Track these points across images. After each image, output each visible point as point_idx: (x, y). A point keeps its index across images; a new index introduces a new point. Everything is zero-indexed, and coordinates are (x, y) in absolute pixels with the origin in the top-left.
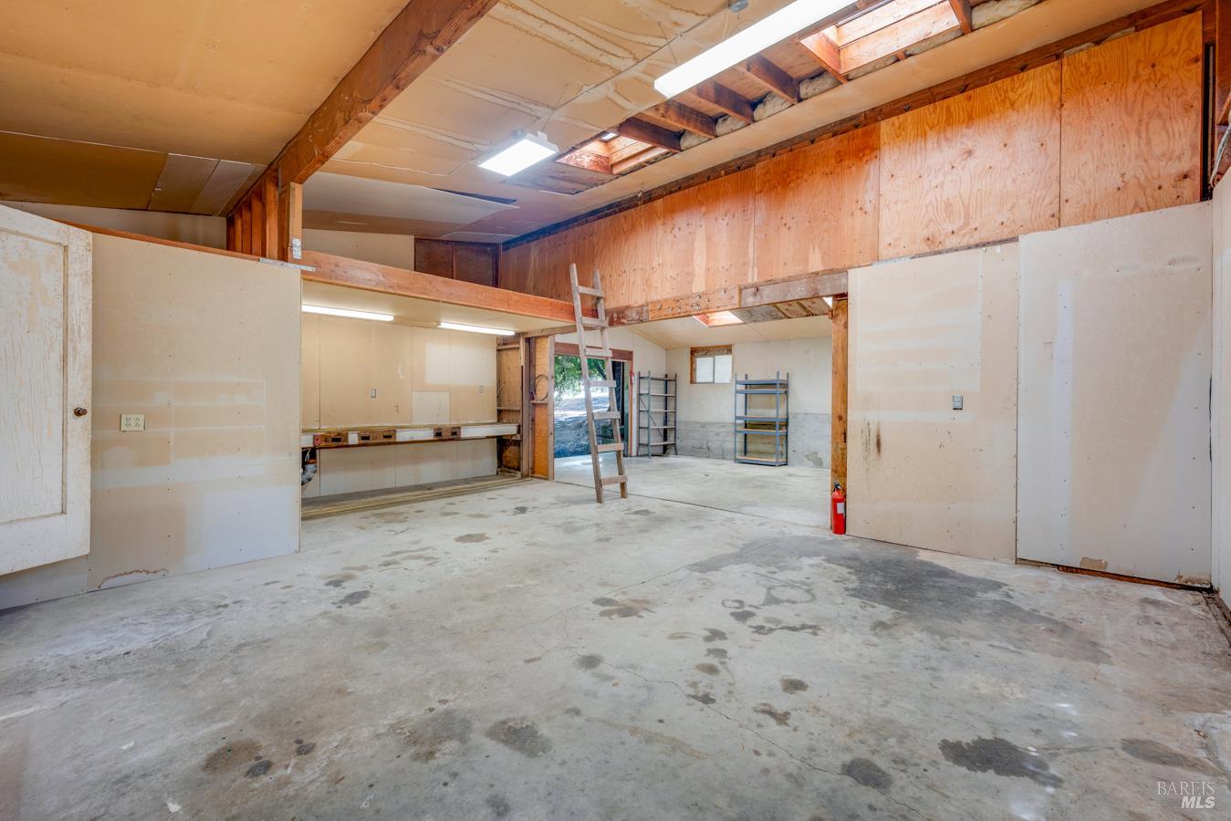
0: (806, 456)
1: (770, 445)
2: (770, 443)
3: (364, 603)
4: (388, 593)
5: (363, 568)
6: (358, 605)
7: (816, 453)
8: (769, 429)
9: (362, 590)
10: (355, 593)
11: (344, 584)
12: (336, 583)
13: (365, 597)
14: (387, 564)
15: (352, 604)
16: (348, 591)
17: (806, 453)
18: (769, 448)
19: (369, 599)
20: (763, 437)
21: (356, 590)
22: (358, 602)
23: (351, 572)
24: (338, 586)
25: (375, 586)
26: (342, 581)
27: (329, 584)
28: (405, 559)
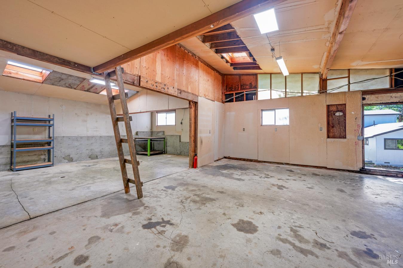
0: (63, 158)
1: (36, 156)
2: (35, 155)
3: (357, 230)
4: (340, 227)
5: (343, 255)
6: (361, 230)
7: (69, 155)
8: (34, 147)
9: (355, 237)
10: (359, 238)
11: (364, 248)
12: (369, 253)
13: (354, 232)
14: (323, 246)
15: (364, 233)
16: (364, 241)
17: (64, 156)
18: (35, 158)
19: (353, 230)
20: (28, 152)
21: (358, 239)
22: (360, 232)
23: (353, 257)
24: (370, 250)
25: (345, 235)
26: (365, 252)
27: (376, 257)
28: (307, 242)
